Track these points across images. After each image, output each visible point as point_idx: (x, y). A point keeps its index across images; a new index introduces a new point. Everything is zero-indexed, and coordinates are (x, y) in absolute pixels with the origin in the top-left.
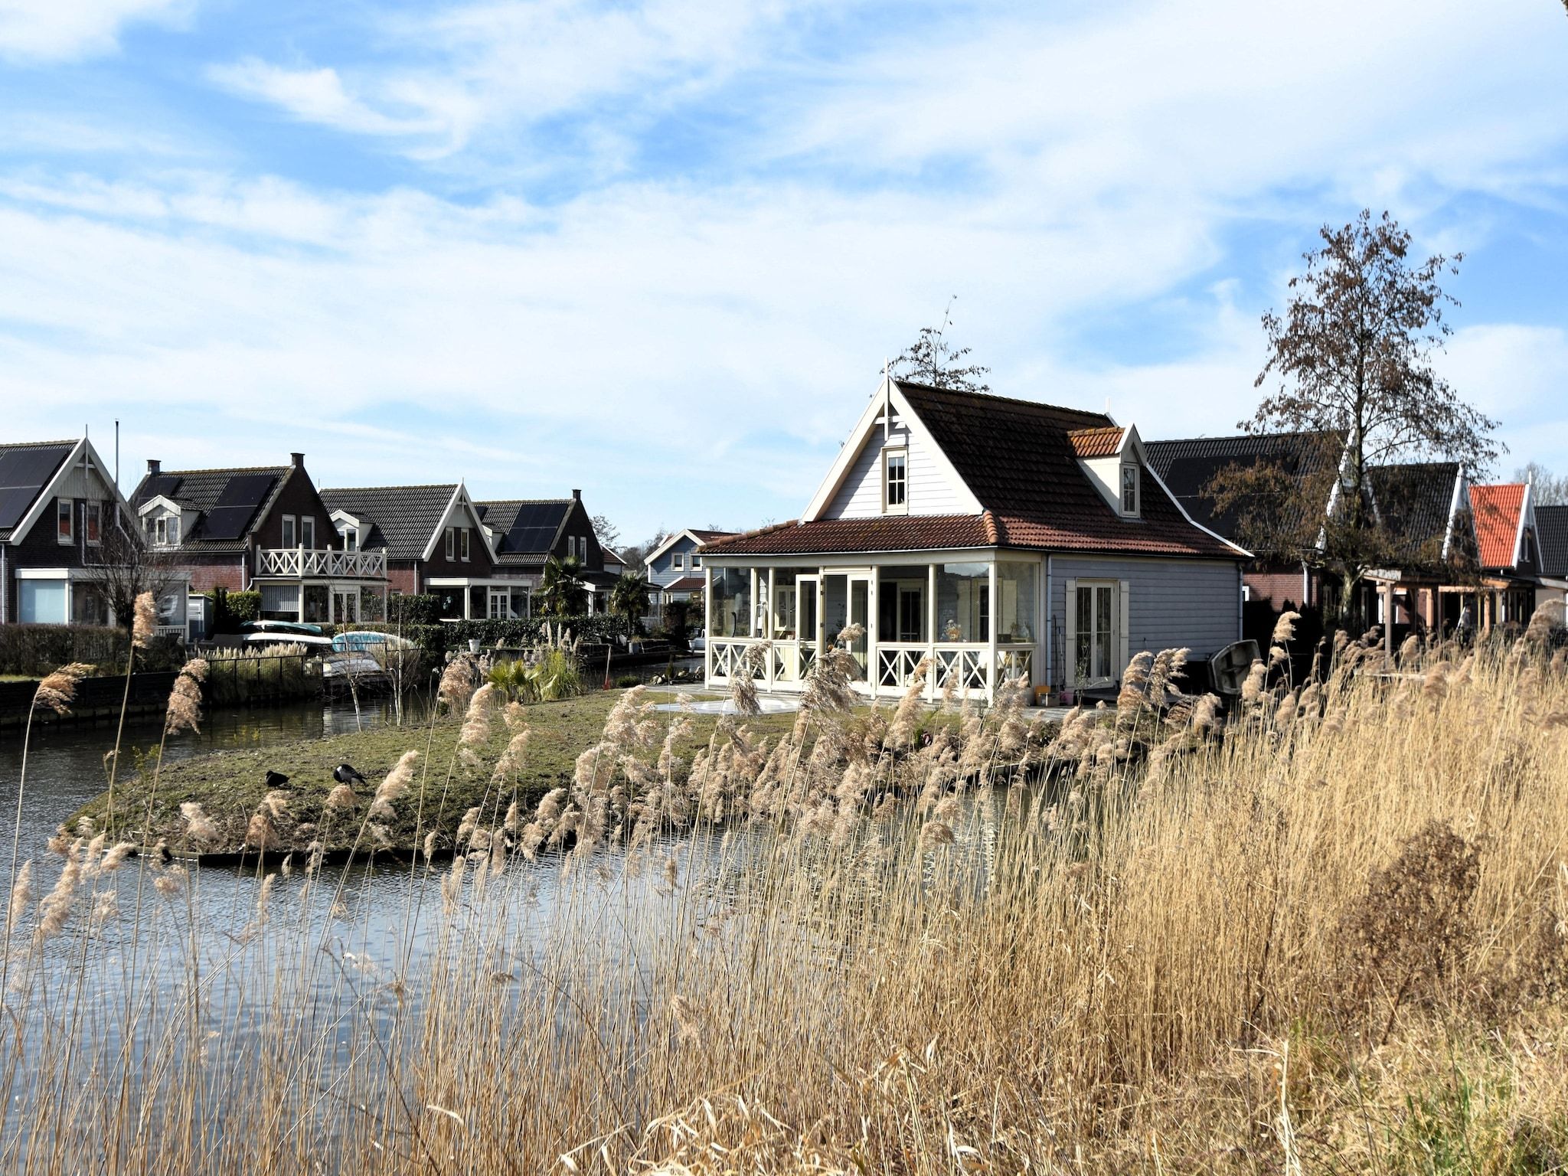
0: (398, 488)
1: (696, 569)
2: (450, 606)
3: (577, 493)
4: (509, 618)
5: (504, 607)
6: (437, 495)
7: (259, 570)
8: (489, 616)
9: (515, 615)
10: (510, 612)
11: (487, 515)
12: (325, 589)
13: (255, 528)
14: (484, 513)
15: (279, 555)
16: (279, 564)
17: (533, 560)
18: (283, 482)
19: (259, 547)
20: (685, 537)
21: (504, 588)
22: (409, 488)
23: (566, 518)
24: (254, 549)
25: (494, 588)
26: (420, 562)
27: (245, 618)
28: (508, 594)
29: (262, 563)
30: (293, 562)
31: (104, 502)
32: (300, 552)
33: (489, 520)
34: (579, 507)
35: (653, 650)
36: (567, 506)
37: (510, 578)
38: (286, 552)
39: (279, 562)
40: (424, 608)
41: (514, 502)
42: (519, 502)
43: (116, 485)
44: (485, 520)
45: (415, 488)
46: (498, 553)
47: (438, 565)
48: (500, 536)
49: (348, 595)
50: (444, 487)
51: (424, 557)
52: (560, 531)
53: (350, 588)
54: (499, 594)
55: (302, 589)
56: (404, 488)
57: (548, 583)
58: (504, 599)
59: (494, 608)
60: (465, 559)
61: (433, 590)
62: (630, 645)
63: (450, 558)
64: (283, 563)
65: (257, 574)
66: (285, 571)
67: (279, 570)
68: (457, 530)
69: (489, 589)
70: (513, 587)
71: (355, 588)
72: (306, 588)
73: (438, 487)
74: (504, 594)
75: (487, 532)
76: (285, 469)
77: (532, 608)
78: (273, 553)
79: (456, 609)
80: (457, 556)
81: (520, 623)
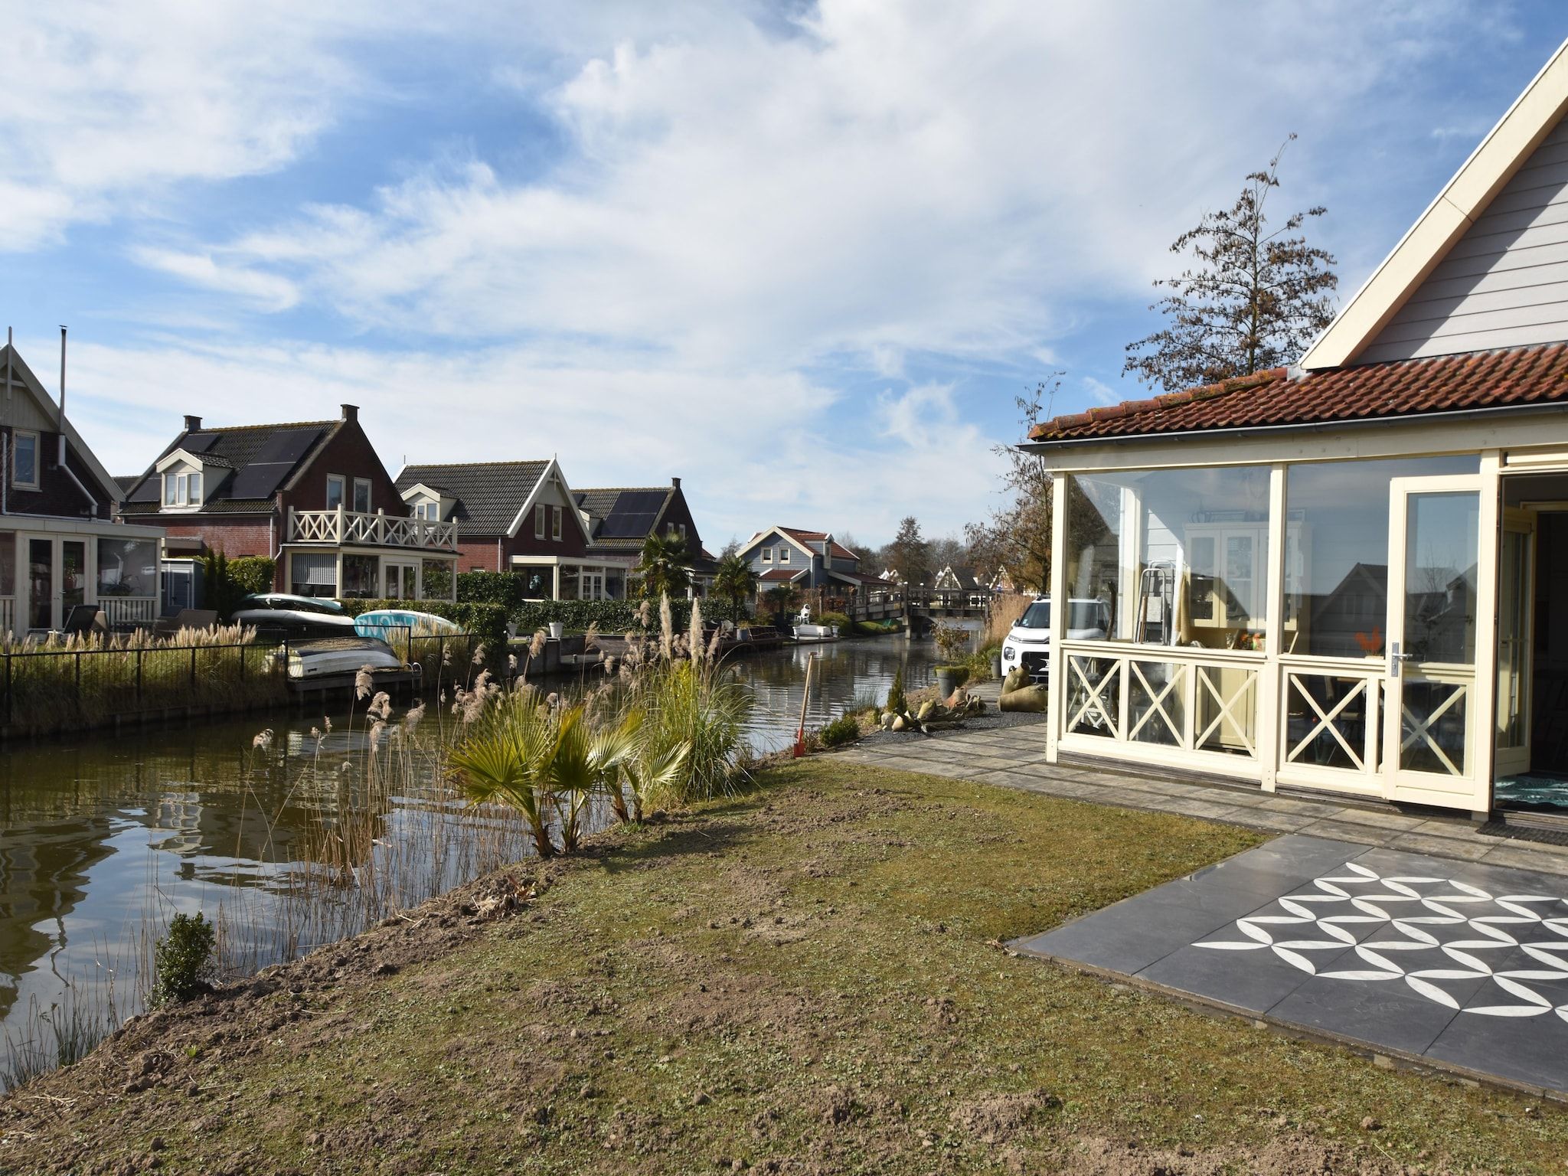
0: (486, 464)
1: (783, 562)
2: (538, 587)
3: (677, 481)
4: (603, 599)
5: (598, 588)
6: (526, 471)
7: (291, 535)
8: (581, 596)
9: (610, 597)
10: (604, 593)
11: (585, 502)
12: (375, 559)
13: (288, 487)
14: (582, 500)
15: (315, 518)
16: (314, 528)
17: (632, 544)
18: (330, 437)
19: (291, 508)
20: (774, 533)
21: (599, 569)
22: (498, 464)
23: (665, 505)
24: (286, 510)
25: (587, 568)
26: (505, 539)
27: (252, 590)
28: (603, 576)
29: (296, 527)
30: (330, 526)
31: (43, 434)
32: (339, 514)
33: (587, 507)
34: (678, 496)
35: (760, 637)
36: (667, 494)
37: (607, 560)
38: (323, 515)
39: (314, 526)
40: (504, 586)
41: (612, 490)
42: (617, 490)
43: (61, 411)
44: (583, 506)
45: (505, 464)
46: (595, 537)
47: (525, 542)
48: (597, 521)
49: (406, 569)
50: (535, 463)
51: (509, 532)
52: (659, 518)
53: (408, 560)
54: (593, 575)
55: (340, 557)
56: (492, 464)
57: (647, 561)
58: (598, 581)
59: (587, 589)
60: (557, 538)
61: (518, 567)
62: (738, 632)
63: (540, 536)
64: (319, 527)
65: (289, 540)
66: (322, 537)
67: (314, 536)
68: (549, 508)
69: (581, 569)
70: (608, 569)
71: (415, 560)
72: (346, 558)
73: (528, 463)
74: (598, 574)
75: (585, 516)
76: (334, 424)
77: (628, 592)
78: (307, 515)
79: (544, 589)
80: (548, 534)
81: (614, 605)
